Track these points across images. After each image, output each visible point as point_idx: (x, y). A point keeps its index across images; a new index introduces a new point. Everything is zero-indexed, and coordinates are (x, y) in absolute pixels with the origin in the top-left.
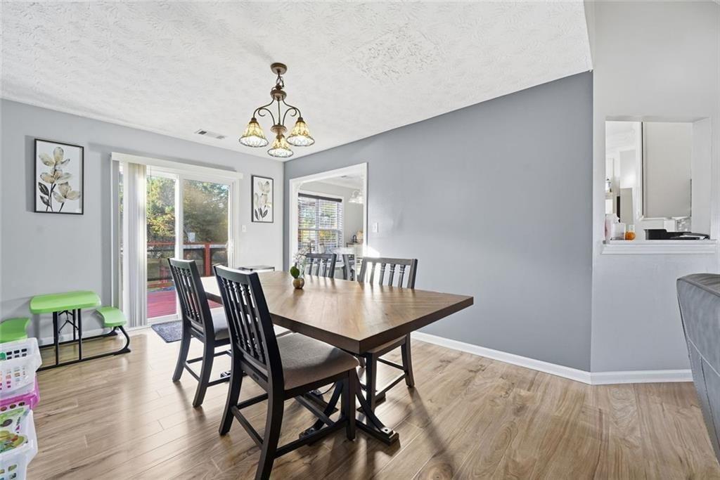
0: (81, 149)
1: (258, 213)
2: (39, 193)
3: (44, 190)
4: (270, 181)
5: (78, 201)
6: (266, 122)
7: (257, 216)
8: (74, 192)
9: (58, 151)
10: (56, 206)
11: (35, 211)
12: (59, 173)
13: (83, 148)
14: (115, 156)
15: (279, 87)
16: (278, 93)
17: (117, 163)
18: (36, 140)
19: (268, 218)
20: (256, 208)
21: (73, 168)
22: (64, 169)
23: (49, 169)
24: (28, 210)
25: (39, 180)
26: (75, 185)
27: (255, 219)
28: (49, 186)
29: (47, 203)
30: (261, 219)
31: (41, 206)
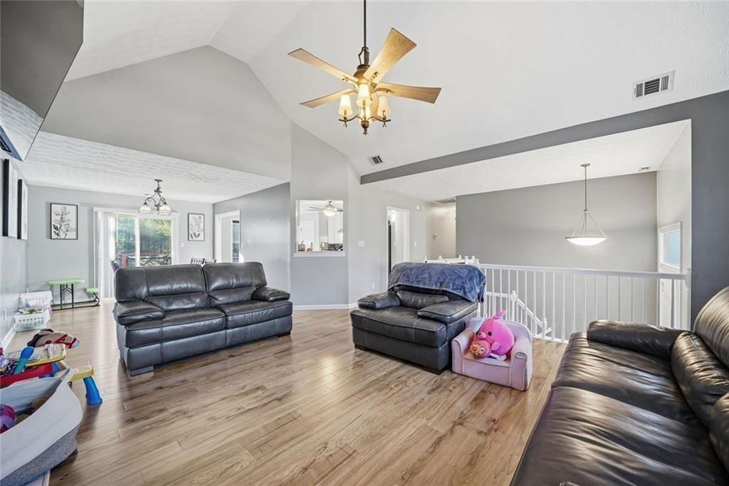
0: (75, 207)
1: (193, 236)
2: (53, 230)
3: (56, 228)
4: (202, 216)
5: (75, 233)
6: (152, 203)
7: (192, 237)
8: (72, 229)
9: (63, 209)
10: (62, 236)
11: (51, 238)
12: (64, 219)
13: (77, 206)
14: (95, 209)
15: (158, 189)
16: (158, 191)
17: (96, 212)
18: (51, 204)
19: (201, 238)
20: (190, 232)
21: (71, 217)
22: (66, 217)
23: (59, 218)
24: (47, 238)
25: (53, 223)
26: (73, 225)
27: (190, 239)
28: (59, 227)
29: (58, 235)
30: (195, 238)
31: (54, 236)
